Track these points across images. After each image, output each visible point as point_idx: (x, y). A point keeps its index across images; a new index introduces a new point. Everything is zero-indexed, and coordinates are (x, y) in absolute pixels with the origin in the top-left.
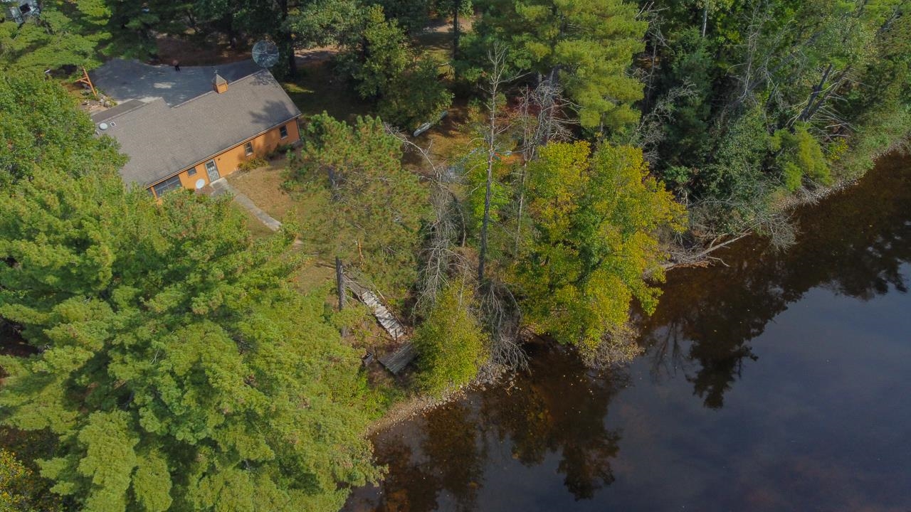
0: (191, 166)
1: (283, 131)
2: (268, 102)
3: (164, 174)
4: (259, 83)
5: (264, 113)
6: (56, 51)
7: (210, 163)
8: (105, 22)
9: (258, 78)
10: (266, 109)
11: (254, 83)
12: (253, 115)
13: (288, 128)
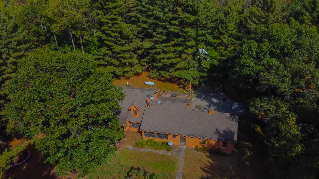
0: (175, 135)
1: (225, 144)
2: (228, 128)
3: (162, 131)
4: (230, 118)
5: (222, 132)
6: (188, 73)
7: (183, 138)
8: (206, 70)
9: (231, 116)
10: (225, 131)
11: (227, 118)
12: (217, 130)
13: (228, 144)
